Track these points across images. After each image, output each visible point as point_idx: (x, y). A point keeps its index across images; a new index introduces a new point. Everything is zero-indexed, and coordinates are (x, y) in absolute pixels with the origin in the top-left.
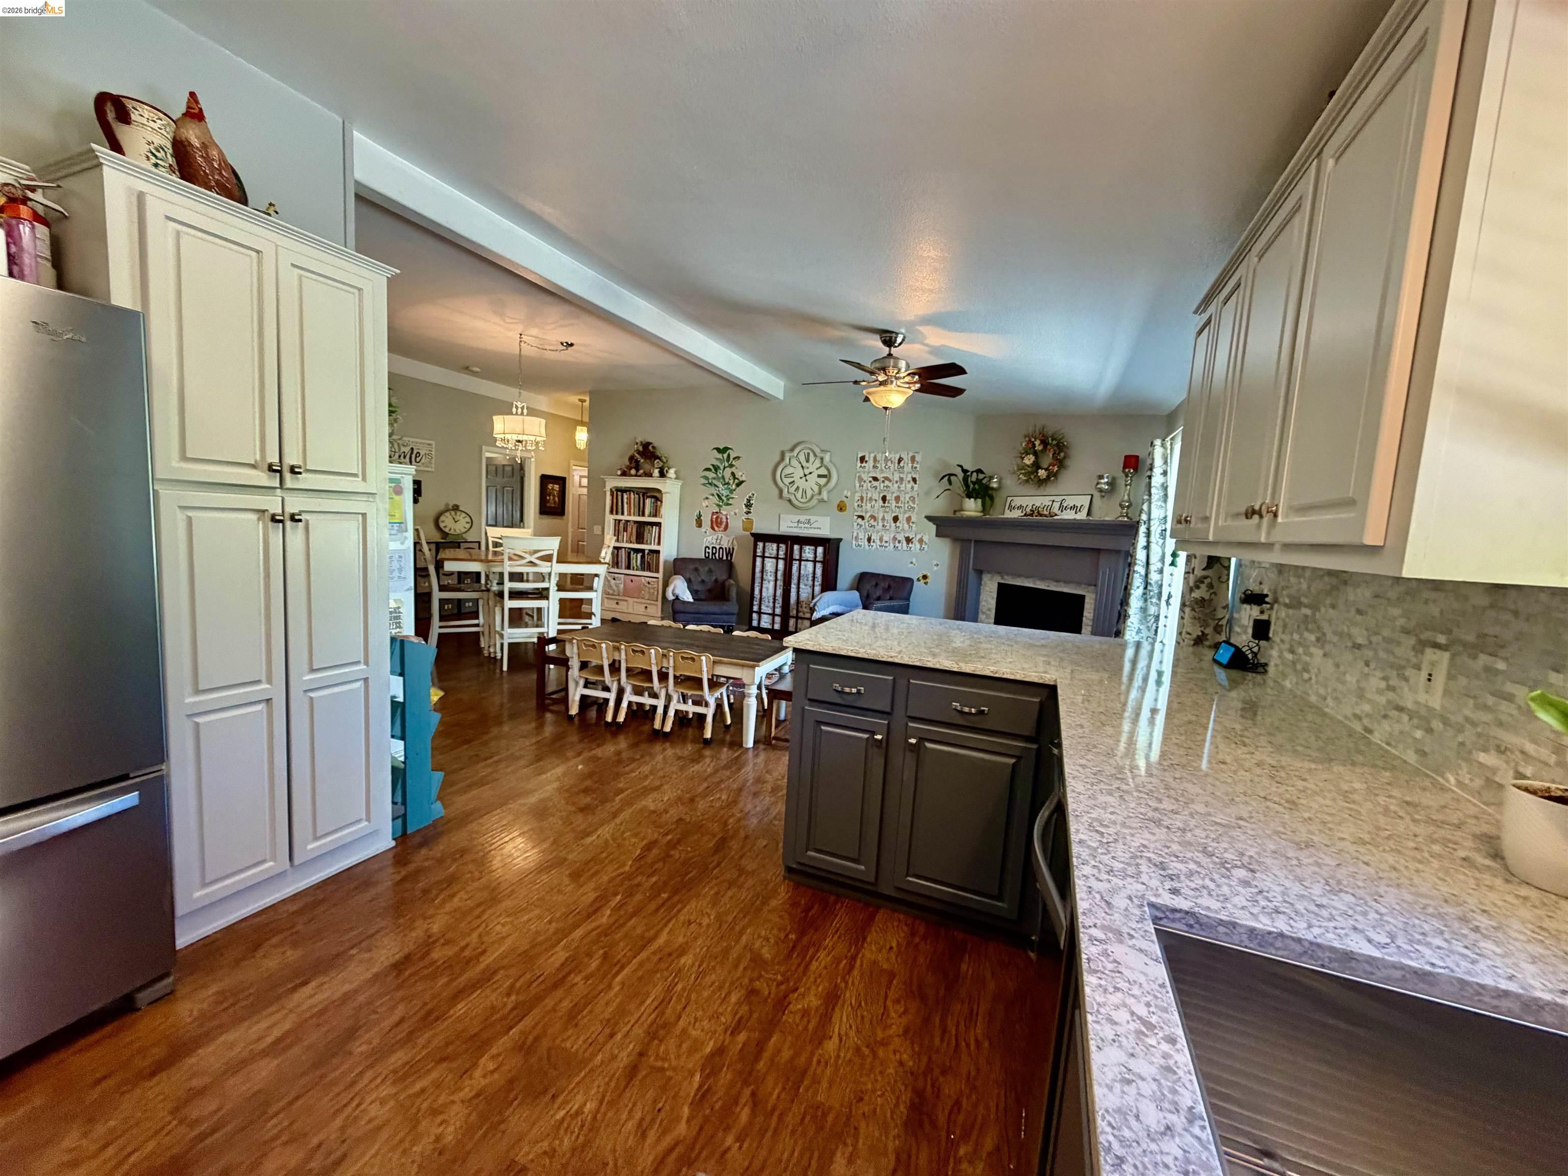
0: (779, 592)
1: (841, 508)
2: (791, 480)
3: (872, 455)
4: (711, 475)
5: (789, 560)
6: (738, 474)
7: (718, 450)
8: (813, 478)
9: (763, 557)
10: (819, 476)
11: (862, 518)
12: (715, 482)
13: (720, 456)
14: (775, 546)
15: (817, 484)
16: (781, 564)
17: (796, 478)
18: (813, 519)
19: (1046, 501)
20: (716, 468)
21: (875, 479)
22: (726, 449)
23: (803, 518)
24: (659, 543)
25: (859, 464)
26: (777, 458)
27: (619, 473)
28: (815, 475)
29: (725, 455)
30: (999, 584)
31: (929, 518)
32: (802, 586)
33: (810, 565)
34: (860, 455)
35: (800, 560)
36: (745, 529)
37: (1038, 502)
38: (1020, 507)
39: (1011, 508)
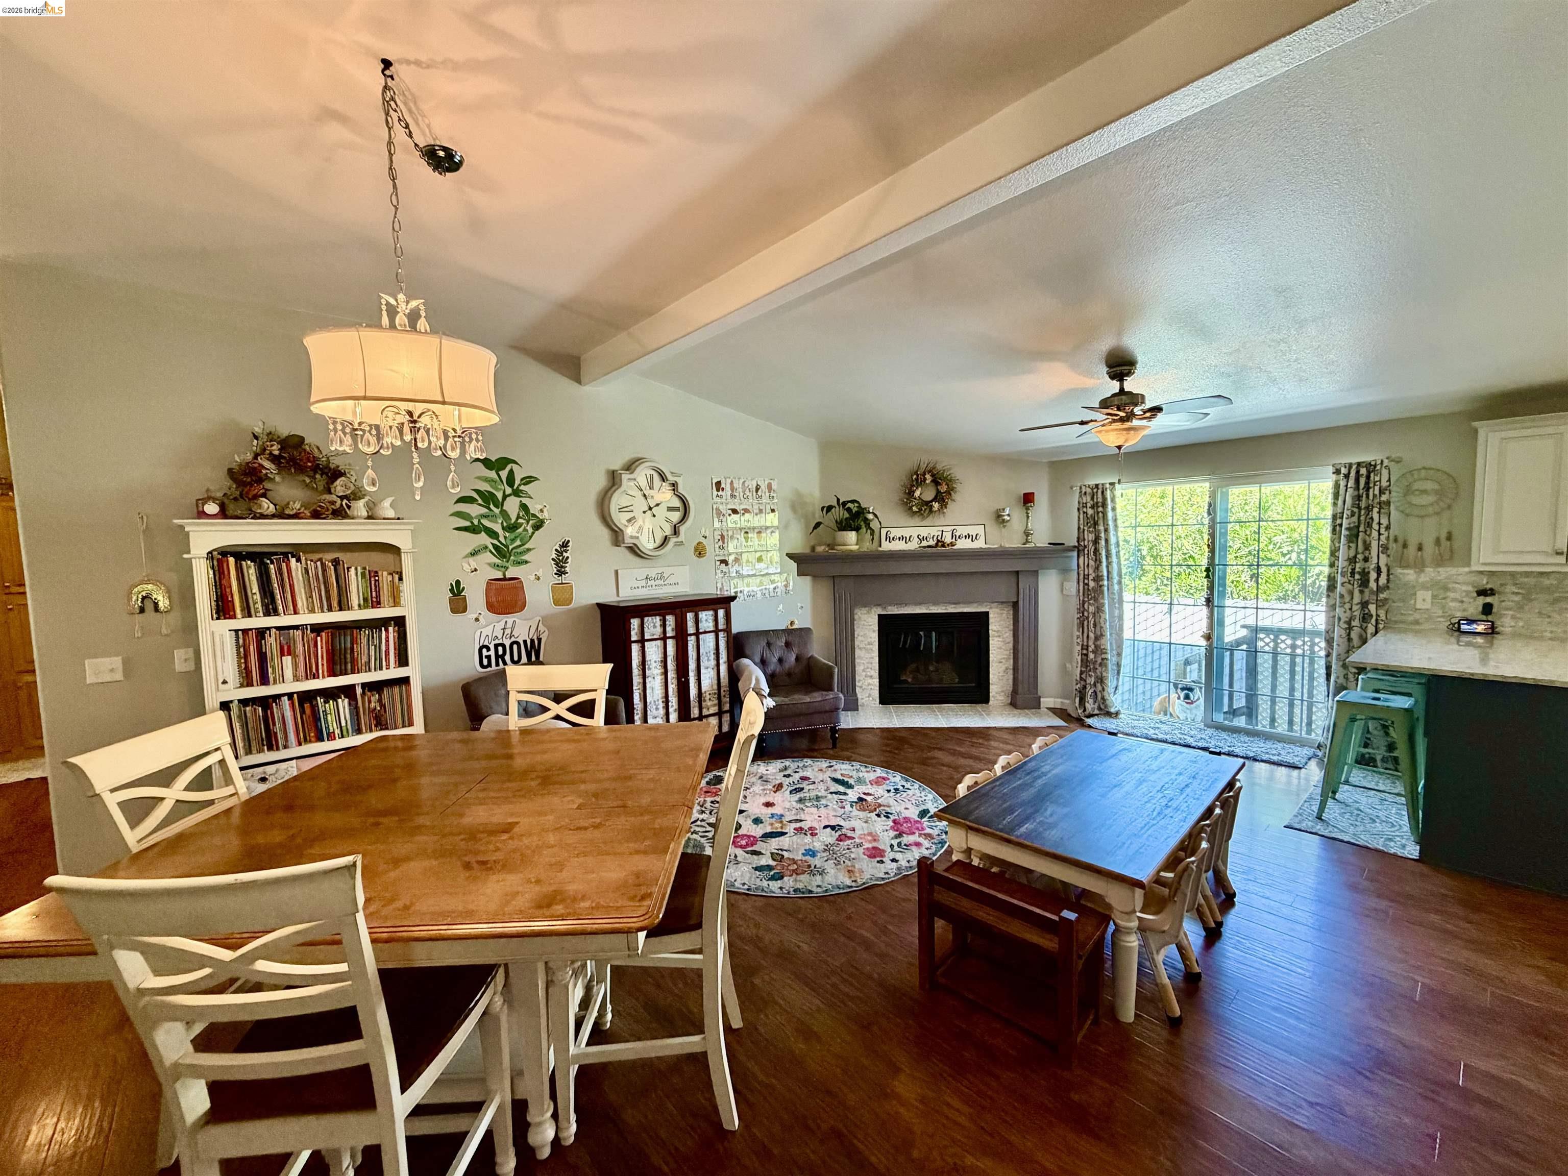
0: (672, 687)
1: (700, 551)
2: (630, 515)
3: (729, 481)
4: (475, 510)
5: (681, 637)
6: (534, 508)
7: (487, 463)
8: (661, 512)
9: (642, 641)
10: (670, 509)
11: (725, 562)
12: (485, 522)
13: (492, 474)
14: (658, 619)
15: (668, 520)
16: (671, 645)
17: (638, 513)
18: (667, 571)
19: (935, 531)
20: (488, 498)
21: (735, 511)
22: (503, 462)
23: (653, 573)
24: (403, 661)
25: (715, 493)
26: (601, 482)
27: (212, 508)
28: (663, 507)
29: (504, 474)
30: (879, 615)
31: (790, 556)
32: (703, 671)
33: (711, 637)
34: (714, 481)
35: (697, 634)
36: (557, 603)
37: (924, 532)
38: (901, 538)
39: (889, 539)
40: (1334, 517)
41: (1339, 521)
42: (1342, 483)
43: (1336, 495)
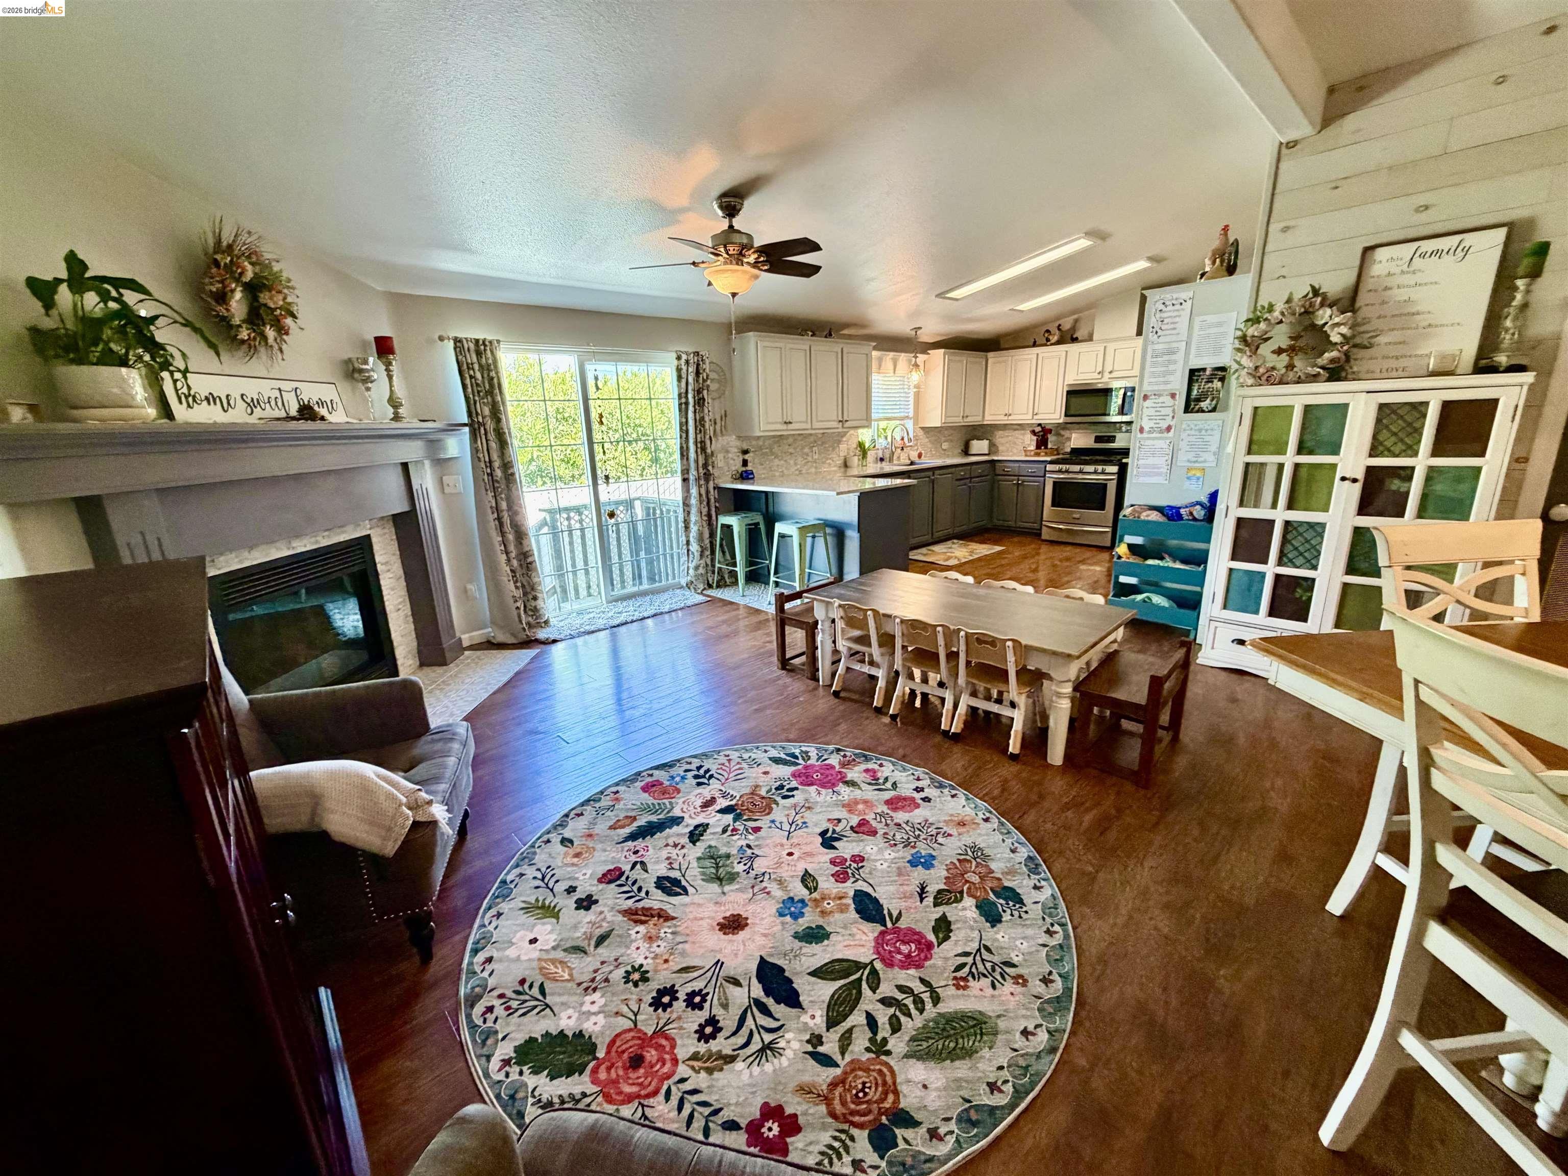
19: (267, 389)
37: (252, 388)
38: (211, 399)
39: (190, 399)
40: (680, 395)
41: (683, 400)
42: (684, 368)
43: (679, 378)
